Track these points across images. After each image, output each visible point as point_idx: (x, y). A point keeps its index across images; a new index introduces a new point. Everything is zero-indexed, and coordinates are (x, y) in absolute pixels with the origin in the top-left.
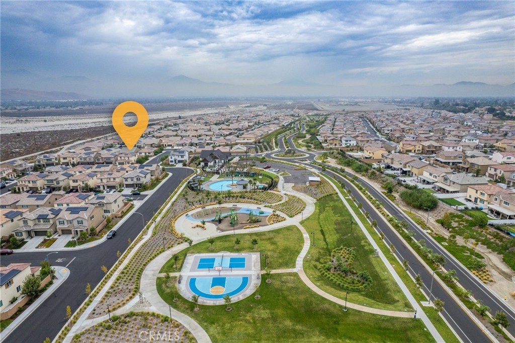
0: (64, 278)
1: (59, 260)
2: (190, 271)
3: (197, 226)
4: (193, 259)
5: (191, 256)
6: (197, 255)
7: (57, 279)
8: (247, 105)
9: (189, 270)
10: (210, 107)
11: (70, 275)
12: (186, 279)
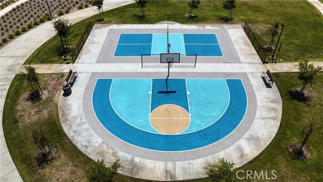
2: (98, 62)
4: (105, 35)
5: (100, 28)
6: (114, 27)
9: (94, 60)
12: (86, 83)
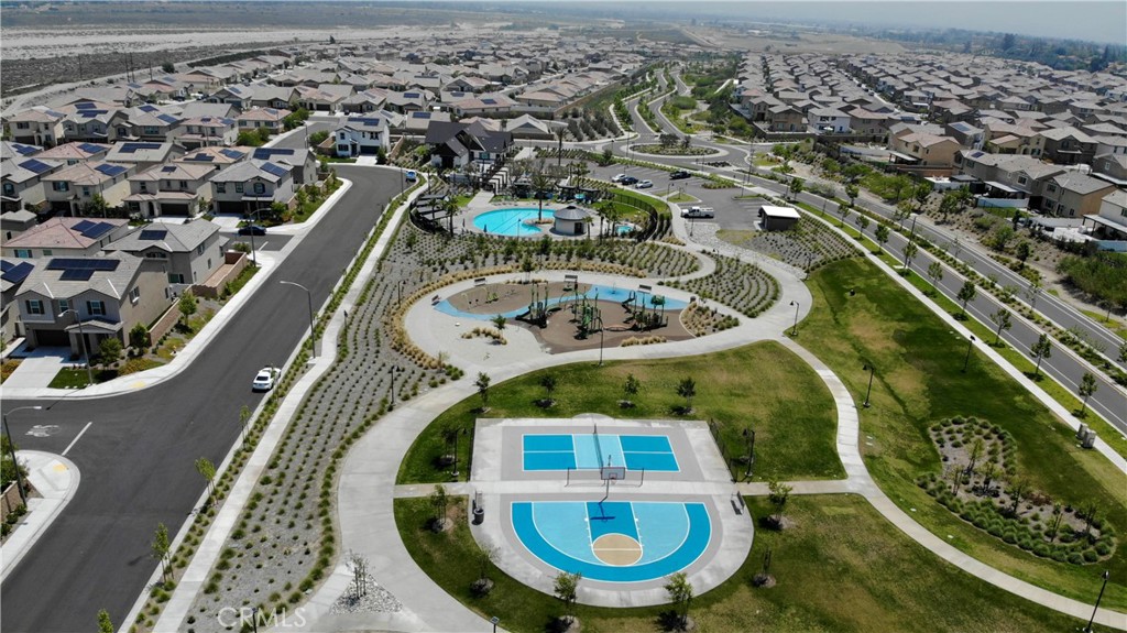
0: (62, 494)
1: (38, 431)
2: (503, 479)
3: (477, 332)
4: (500, 438)
7: (39, 495)
8: (505, 24)
9: (498, 476)
10: (406, 24)
11: (81, 484)
12: (498, 507)
